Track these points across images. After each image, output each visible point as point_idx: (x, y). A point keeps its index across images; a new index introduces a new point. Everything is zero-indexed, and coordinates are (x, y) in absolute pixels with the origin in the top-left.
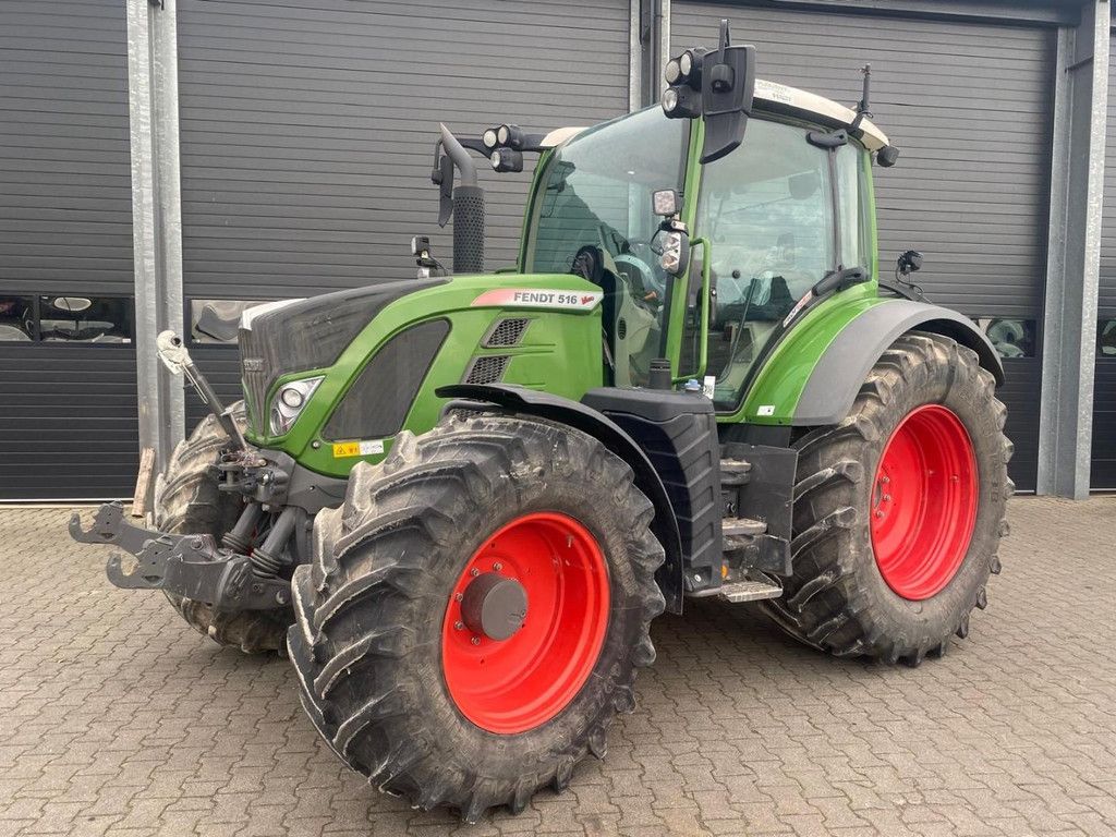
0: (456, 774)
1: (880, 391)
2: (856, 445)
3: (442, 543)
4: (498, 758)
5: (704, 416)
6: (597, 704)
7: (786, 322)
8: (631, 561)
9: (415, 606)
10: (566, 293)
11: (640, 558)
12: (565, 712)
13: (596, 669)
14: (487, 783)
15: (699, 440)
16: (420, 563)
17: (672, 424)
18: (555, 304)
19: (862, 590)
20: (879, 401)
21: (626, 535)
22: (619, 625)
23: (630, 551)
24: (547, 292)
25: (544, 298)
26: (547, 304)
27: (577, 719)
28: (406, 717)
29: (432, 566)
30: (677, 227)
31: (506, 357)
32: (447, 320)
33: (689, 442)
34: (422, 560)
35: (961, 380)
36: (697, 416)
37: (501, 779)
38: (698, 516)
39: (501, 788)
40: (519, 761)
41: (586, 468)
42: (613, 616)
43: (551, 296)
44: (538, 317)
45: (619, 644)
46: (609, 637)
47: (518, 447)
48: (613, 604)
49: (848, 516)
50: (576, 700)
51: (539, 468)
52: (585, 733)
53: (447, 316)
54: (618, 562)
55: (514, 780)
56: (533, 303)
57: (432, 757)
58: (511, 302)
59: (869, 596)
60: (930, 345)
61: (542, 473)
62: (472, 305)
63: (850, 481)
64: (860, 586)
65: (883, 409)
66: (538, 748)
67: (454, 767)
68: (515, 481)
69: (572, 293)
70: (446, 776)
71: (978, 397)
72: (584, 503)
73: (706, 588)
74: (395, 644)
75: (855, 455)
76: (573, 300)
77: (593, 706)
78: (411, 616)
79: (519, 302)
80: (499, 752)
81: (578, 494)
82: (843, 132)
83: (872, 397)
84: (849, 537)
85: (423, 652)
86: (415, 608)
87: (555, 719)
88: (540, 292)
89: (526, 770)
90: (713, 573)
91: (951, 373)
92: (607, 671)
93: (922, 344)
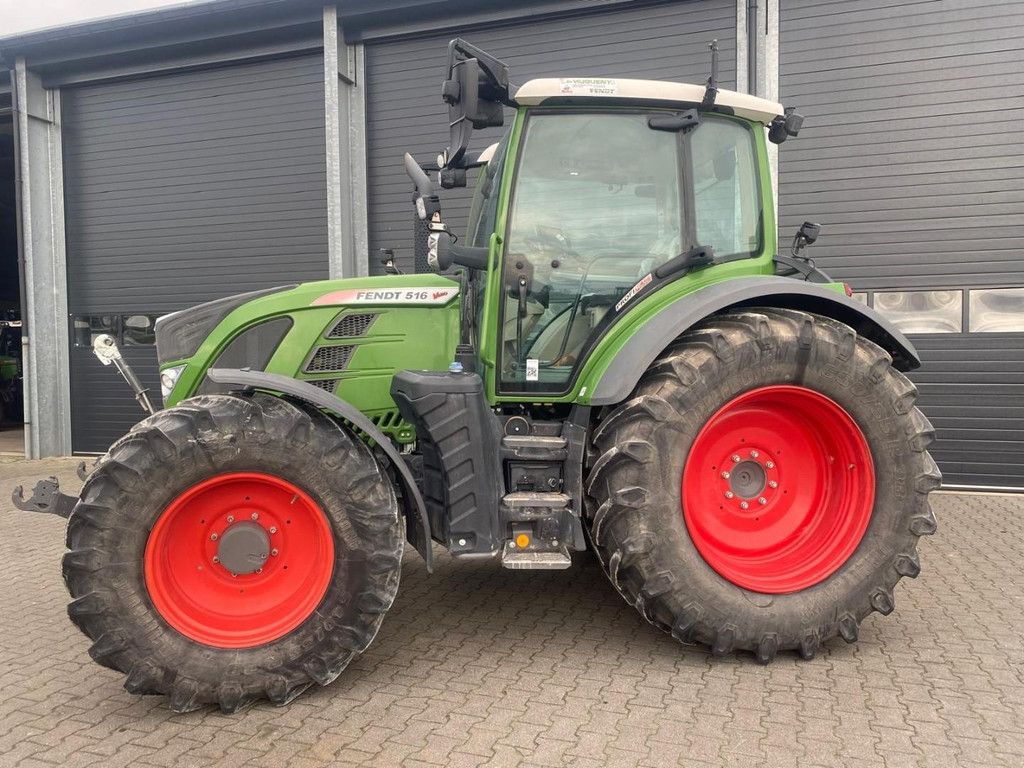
0: (155, 668)
1: (678, 370)
2: (647, 424)
3: (129, 489)
4: (200, 663)
5: (461, 396)
6: (315, 638)
7: (619, 306)
8: (351, 520)
9: (106, 534)
10: (415, 290)
11: (364, 518)
12: (283, 639)
13: (319, 608)
14: (187, 681)
15: (453, 417)
16: (111, 504)
17: (420, 402)
18: (402, 300)
19: (663, 572)
20: (679, 381)
21: (343, 497)
22: (342, 574)
23: (348, 511)
24: (393, 290)
25: (389, 296)
26: (393, 301)
27: (292, 648)
28: (103, 615)
29: (120, 506)
30: (434, 228)
31: (352, 346)
32: (290, 317)
33: (441, 419)
34: (111, 501)
35: (822, 360)
36: (452, 396)
37: (201, 681)
38: (456, 486)
39: (202, 688)
40: (223, 670)
41: (287, 437)
42: (337, 565)
43: (398, 294)
44: (386, 312)
45: (341, 590)
46: (333, 583)
47: (205, 418)
48: (337, 556)
49: (636, 495)
50: (296, 631)
51: (230, 436)
52: (300, 660)
53: (289, 314)
54: (337, 519)
55: (216, 685)
56: (378, 301)
57: (130, 651)
58: (353, 300)
59: (673, 579)
60: (763, 322)
61: (233, 440)
62: (311, 305)
63: (637, 462)
64: (658, 568)
65: (683, 390)
66: (245, 663)
67: (152, 662)
68: (204, 446)
69: (421, 290)
70: (144, 668)
71: (856, 377)
72: (288, 467)
73: (468, 552)
74: (87, 560)
75: (646, 435)
76: (424, 296)
77: (310, 639)
78: (102, 541)
79: (362, 300)
80: (202, 660)
81: (277, 458)
82: (693, 112)
83: (670, 378)
84: (639, 516)
85: (117, 571)
86: (106, 536)
87: (271, 644)
88: (385, 291)
89: (229, 678)
90: (478, 540)
91: (804, 352)
92: (328, 611)
93: (753, 321)
